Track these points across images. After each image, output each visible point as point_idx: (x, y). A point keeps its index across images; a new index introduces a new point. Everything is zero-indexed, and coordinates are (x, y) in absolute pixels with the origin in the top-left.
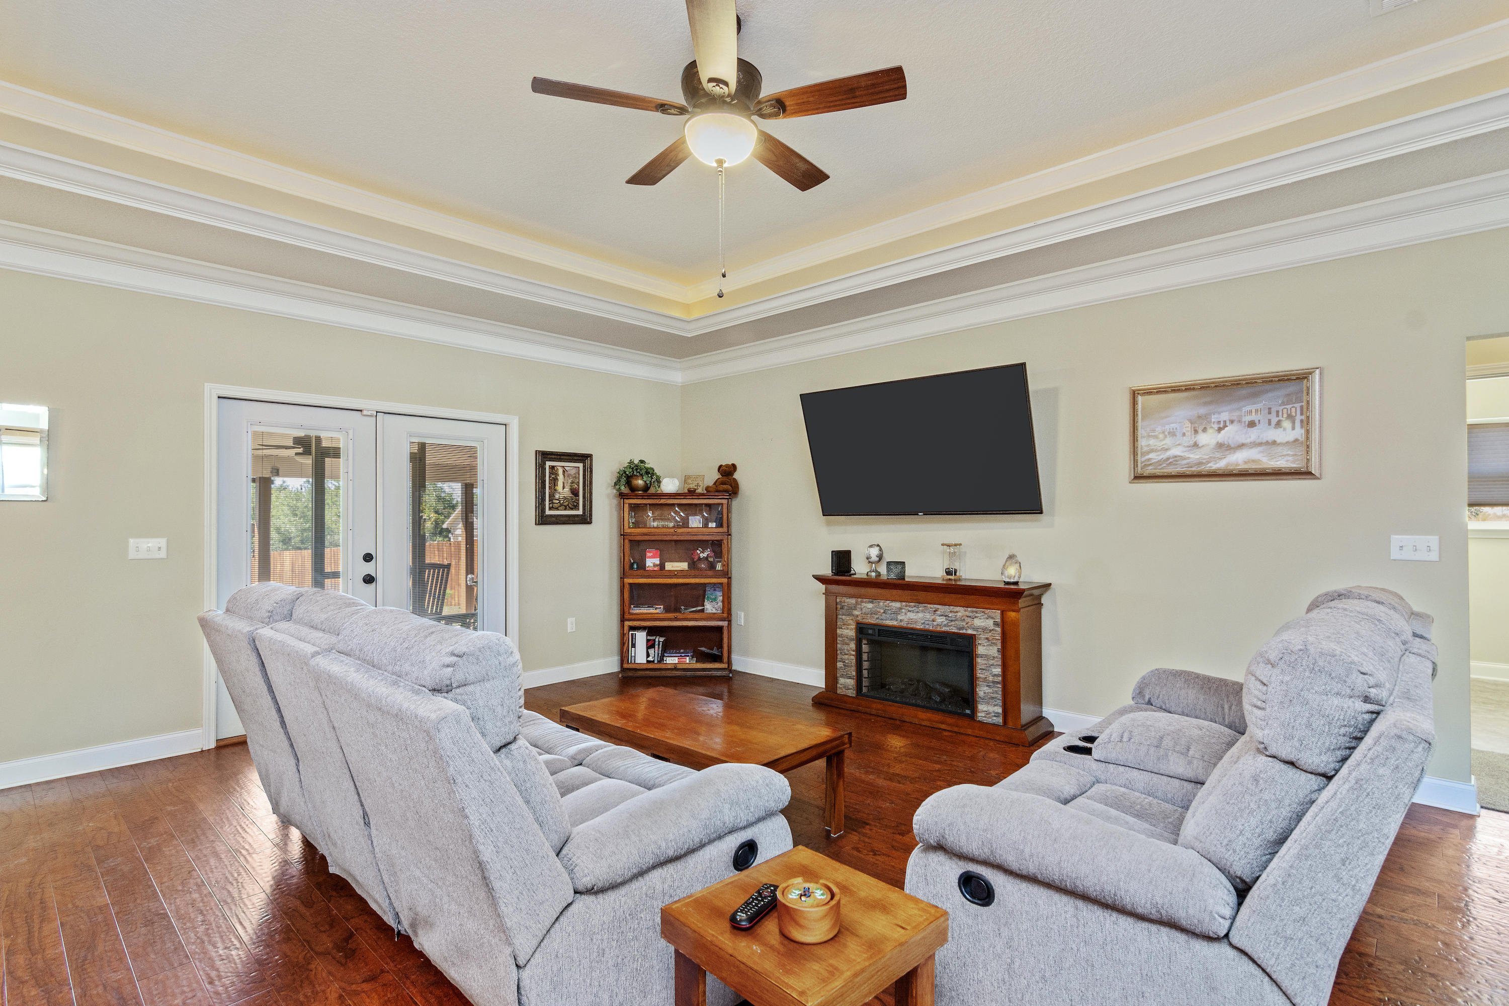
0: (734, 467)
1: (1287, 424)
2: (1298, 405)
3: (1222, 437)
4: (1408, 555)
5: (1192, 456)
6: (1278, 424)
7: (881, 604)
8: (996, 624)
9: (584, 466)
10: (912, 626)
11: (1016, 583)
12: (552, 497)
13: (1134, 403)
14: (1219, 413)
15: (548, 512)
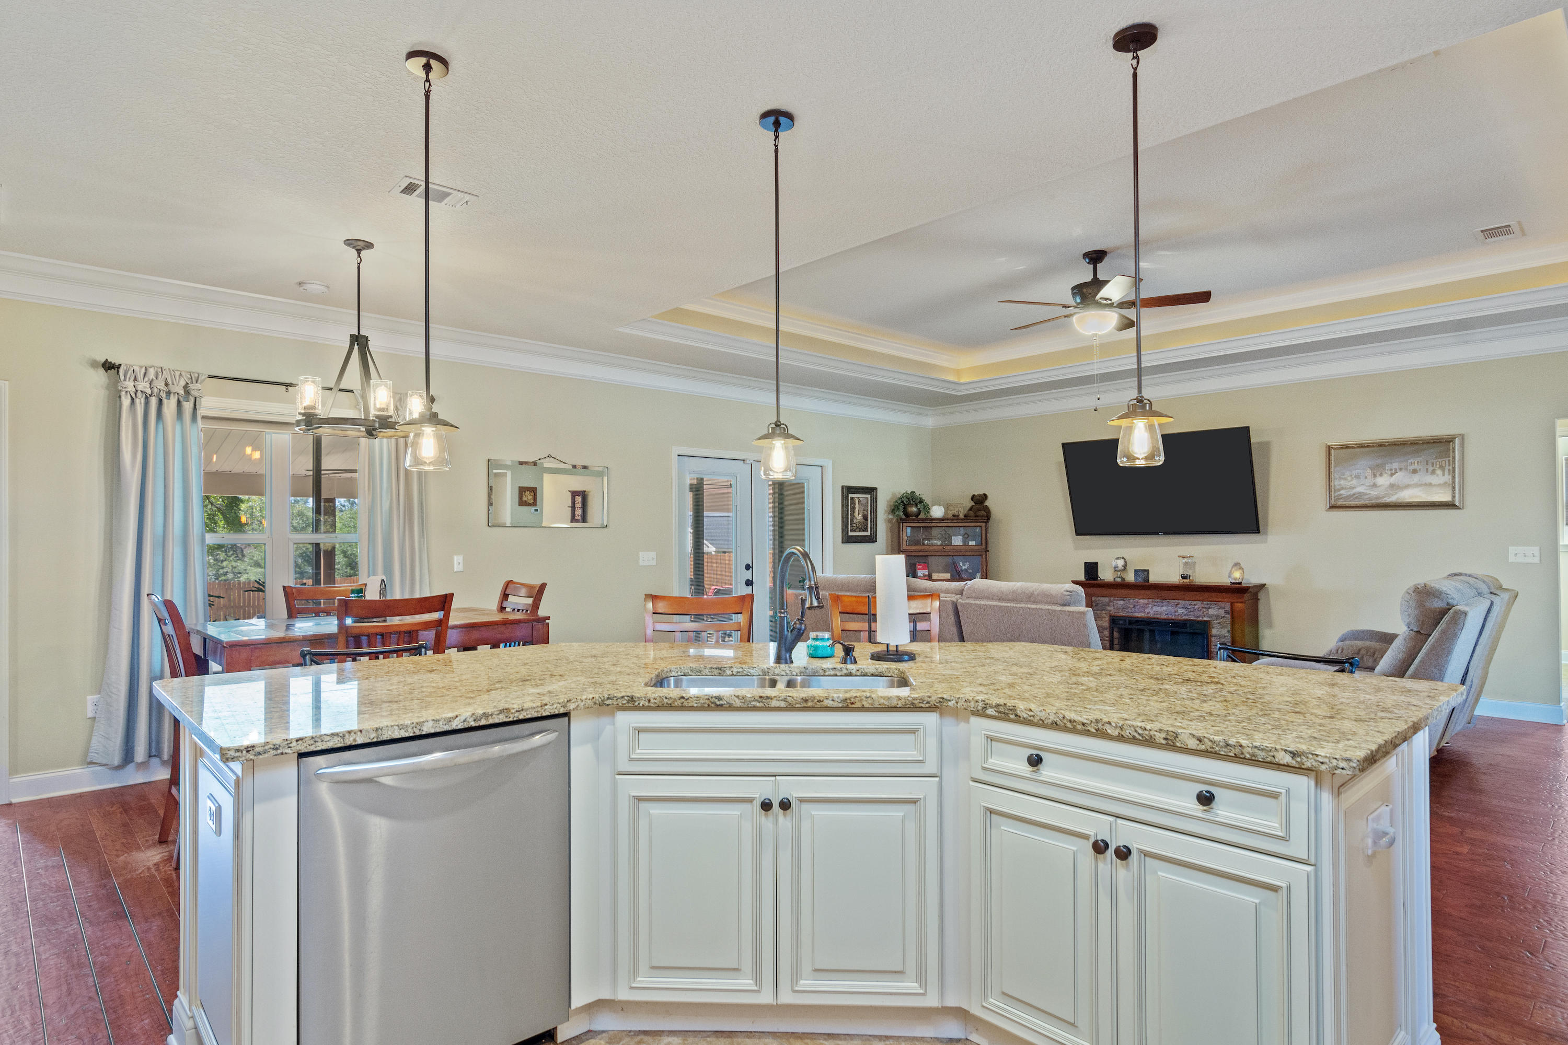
0: (985, 497)
1: (1439, 472)
2: (1446, 459)
3: (1393, 480)
4: (1520, 559)
5: (1372, 492)
6: (1433, 472)
7: (1131, 601)
8: (1226, 612)
9: (871, 497)
10: (1158, 616)
11: (1240, 583)
12: (852, 520)
13: (1329, 454)
14: (1392, 463)
15: (850, 534)
